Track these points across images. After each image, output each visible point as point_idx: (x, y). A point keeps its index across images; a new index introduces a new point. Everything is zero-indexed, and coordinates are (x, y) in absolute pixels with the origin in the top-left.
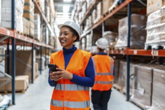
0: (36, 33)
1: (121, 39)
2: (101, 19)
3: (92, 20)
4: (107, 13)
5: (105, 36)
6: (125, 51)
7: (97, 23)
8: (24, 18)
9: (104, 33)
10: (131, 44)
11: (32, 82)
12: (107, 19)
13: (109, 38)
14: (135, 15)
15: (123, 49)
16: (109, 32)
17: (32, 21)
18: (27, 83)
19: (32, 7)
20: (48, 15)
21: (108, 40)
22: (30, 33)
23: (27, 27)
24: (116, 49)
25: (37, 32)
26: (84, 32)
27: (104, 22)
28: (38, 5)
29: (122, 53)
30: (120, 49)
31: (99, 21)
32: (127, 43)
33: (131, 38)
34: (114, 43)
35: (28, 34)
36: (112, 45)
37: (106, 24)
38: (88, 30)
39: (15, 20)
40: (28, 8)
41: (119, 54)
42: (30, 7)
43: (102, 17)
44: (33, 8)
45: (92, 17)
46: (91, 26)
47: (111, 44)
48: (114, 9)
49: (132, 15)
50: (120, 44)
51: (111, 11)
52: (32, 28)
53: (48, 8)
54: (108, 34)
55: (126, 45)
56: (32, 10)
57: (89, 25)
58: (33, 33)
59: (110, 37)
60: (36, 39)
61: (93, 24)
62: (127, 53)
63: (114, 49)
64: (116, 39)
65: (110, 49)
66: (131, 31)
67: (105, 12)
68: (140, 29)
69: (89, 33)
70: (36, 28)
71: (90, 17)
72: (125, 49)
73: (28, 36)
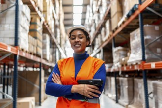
0: (44, 53)
1: (134, 53)
2: (111, 36)
3: (101, 39)
4: (117, 29)
5: (116, 52)
6: (140, 66)
7: (106, 40)
8: (30, 36)
9: (115, 49)
10: (146, 57)
11: (40, 105)
12: (116, 35)
13: (120, 54)
14: (147, 25)
15: (137, 64)
16: (120, 48)
17: (40, 40)
18: (32, 106)
19: (40, 27)
20: (59, 36)
21: (120, 56)
22: (37, 52)
23: (34, 46)
24: (128, 64)
25: (46, 52)
26: (94, 51)
27: (114, 38)
28: (47, 26)
29: (136, 68)
30: (134, 63)
31: (109, 38)
32: (141, 56)
33: (146, 51)
34: (127, 58)
35: (35, 52)
36: (124, 61)
37: (116, 42)
38: (98, 48)
39: (19, 37)
40: (36, 27)
41: (133, 69)
42: (38, 27)
43: (111, 33)
44: (42, 27)
45: (101, 36)
46: (100, 44)
47: (123, 59)
48: (123, 22)
49: (145, 26)
50: (133, 58)
51: (120, 26)
52: (40, 47)
53: (58, 31)
54: (119, 50)
55: (141, 59)
56: (39, 29)
57: (98, 44)
58: (40, 52)
59: (122, 52)
60: (45, 59)
61: (102, 42)
62: (143, 67)
63: (126, 65)
64: (128, 54)
65: (123, 66)
66: (145, 42)
67: (114, 28)
68: (155, 40)
69: (99, 52)
70: (44, 47)
71: (99, 36)
72: (139, 63)
73: (34, 55)
